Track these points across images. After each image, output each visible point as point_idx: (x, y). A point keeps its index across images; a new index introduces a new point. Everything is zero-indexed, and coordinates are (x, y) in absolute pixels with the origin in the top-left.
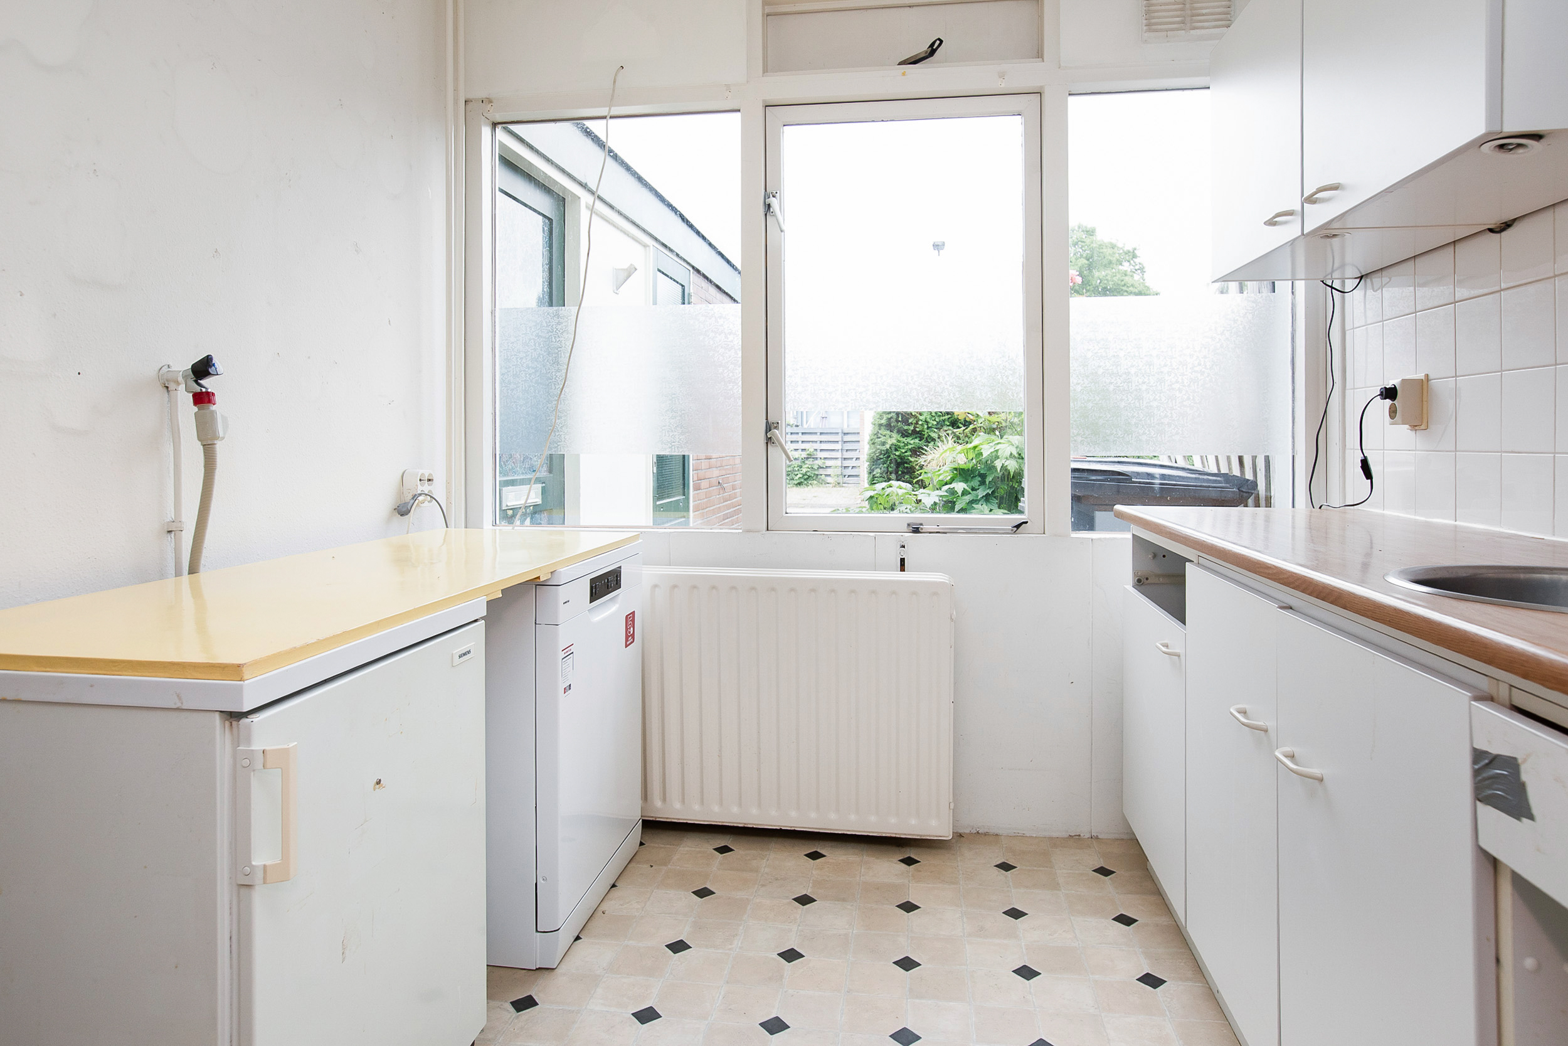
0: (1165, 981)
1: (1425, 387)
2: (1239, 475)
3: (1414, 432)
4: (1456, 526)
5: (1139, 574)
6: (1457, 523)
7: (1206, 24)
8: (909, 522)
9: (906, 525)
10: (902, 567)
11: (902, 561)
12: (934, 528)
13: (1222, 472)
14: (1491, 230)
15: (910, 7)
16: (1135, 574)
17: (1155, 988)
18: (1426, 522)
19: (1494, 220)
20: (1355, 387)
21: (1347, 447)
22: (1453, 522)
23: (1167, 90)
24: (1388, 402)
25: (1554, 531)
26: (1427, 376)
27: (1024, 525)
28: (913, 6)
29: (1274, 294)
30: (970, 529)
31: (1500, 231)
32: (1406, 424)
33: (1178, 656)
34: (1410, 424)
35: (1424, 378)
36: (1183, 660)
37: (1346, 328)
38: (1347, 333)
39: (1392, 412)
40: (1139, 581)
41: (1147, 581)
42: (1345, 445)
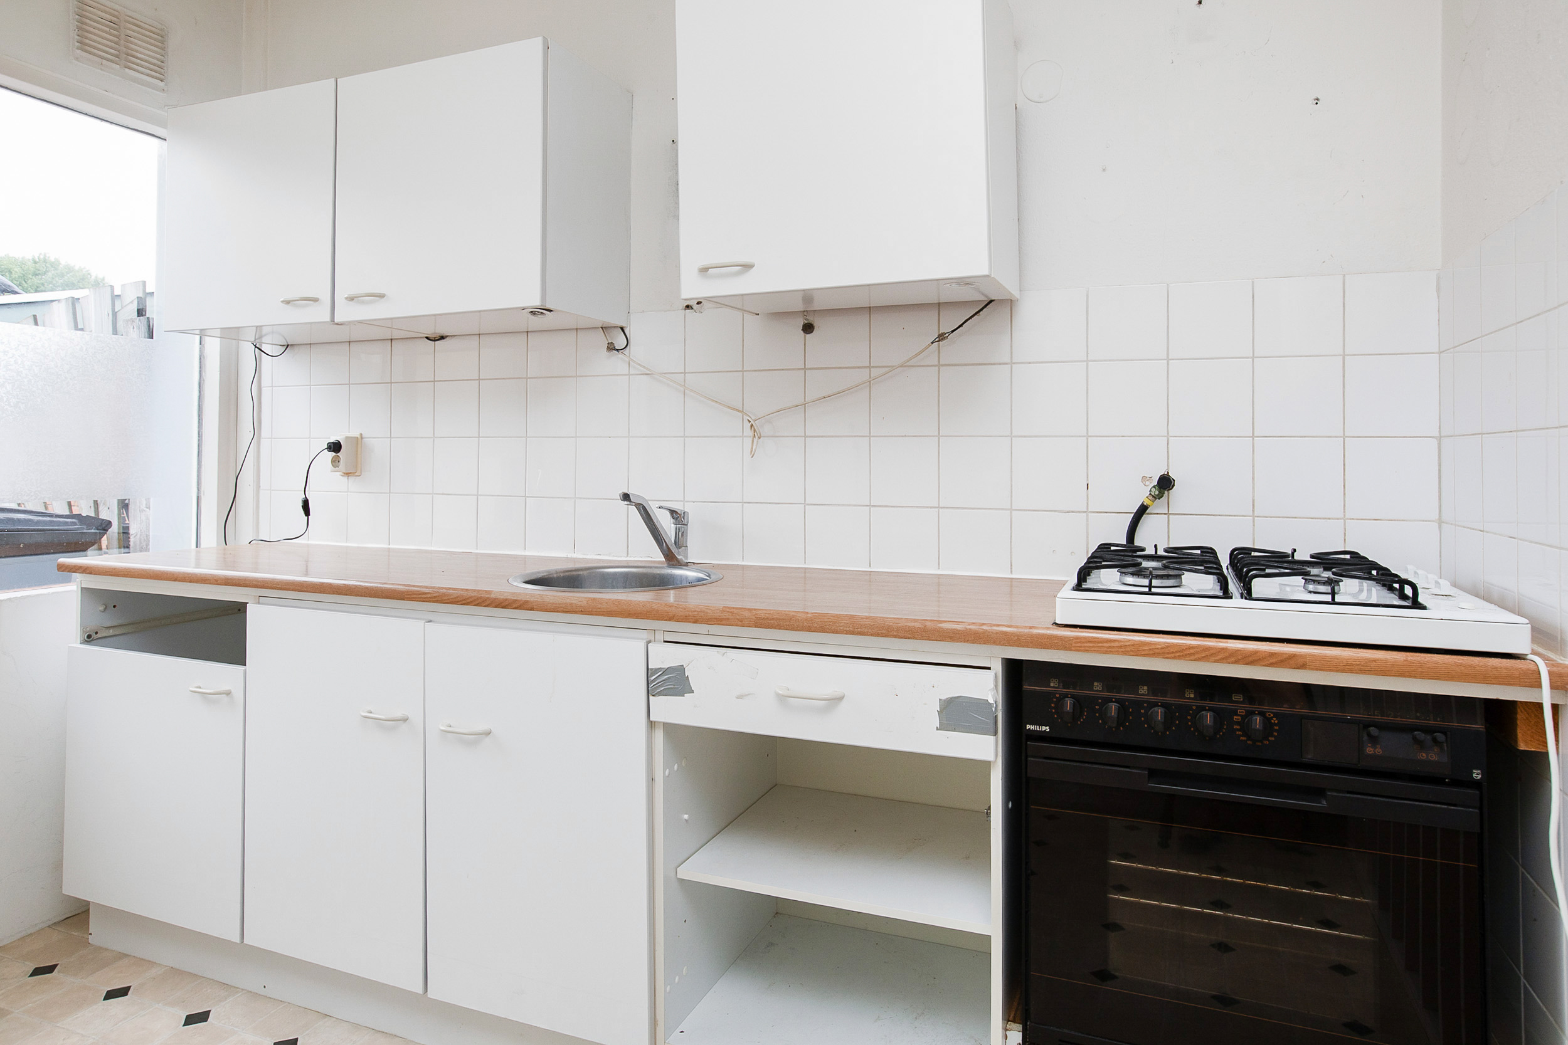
0: (210, 1011)
1: (360, 443)
2: (93, 514)
3: (347, 477)
4: (389, 548)
5: (88, 629)
6: (391, 546)
7: (141, 69)
13: (74, 513)
14: (427, 338)
16: (83, 631)
17: (206, 1021)
18: (358, 548)
19: (429, 332)
20: (273, 437)
21: (261, 488)
22: (386, 546)
25: (477, 546)
26: (361, 434)
29: (151, 340)
31: (435, 340)
32: (344, 473)
33: (228, 693)
34: (347, 474)
35: (359, 436)
36: (238, 695)
37: (263, 385)
38: (263, 389)
39: (335, 462)
40: (89, 636)
41: (99, 635)
42: (259, 487)
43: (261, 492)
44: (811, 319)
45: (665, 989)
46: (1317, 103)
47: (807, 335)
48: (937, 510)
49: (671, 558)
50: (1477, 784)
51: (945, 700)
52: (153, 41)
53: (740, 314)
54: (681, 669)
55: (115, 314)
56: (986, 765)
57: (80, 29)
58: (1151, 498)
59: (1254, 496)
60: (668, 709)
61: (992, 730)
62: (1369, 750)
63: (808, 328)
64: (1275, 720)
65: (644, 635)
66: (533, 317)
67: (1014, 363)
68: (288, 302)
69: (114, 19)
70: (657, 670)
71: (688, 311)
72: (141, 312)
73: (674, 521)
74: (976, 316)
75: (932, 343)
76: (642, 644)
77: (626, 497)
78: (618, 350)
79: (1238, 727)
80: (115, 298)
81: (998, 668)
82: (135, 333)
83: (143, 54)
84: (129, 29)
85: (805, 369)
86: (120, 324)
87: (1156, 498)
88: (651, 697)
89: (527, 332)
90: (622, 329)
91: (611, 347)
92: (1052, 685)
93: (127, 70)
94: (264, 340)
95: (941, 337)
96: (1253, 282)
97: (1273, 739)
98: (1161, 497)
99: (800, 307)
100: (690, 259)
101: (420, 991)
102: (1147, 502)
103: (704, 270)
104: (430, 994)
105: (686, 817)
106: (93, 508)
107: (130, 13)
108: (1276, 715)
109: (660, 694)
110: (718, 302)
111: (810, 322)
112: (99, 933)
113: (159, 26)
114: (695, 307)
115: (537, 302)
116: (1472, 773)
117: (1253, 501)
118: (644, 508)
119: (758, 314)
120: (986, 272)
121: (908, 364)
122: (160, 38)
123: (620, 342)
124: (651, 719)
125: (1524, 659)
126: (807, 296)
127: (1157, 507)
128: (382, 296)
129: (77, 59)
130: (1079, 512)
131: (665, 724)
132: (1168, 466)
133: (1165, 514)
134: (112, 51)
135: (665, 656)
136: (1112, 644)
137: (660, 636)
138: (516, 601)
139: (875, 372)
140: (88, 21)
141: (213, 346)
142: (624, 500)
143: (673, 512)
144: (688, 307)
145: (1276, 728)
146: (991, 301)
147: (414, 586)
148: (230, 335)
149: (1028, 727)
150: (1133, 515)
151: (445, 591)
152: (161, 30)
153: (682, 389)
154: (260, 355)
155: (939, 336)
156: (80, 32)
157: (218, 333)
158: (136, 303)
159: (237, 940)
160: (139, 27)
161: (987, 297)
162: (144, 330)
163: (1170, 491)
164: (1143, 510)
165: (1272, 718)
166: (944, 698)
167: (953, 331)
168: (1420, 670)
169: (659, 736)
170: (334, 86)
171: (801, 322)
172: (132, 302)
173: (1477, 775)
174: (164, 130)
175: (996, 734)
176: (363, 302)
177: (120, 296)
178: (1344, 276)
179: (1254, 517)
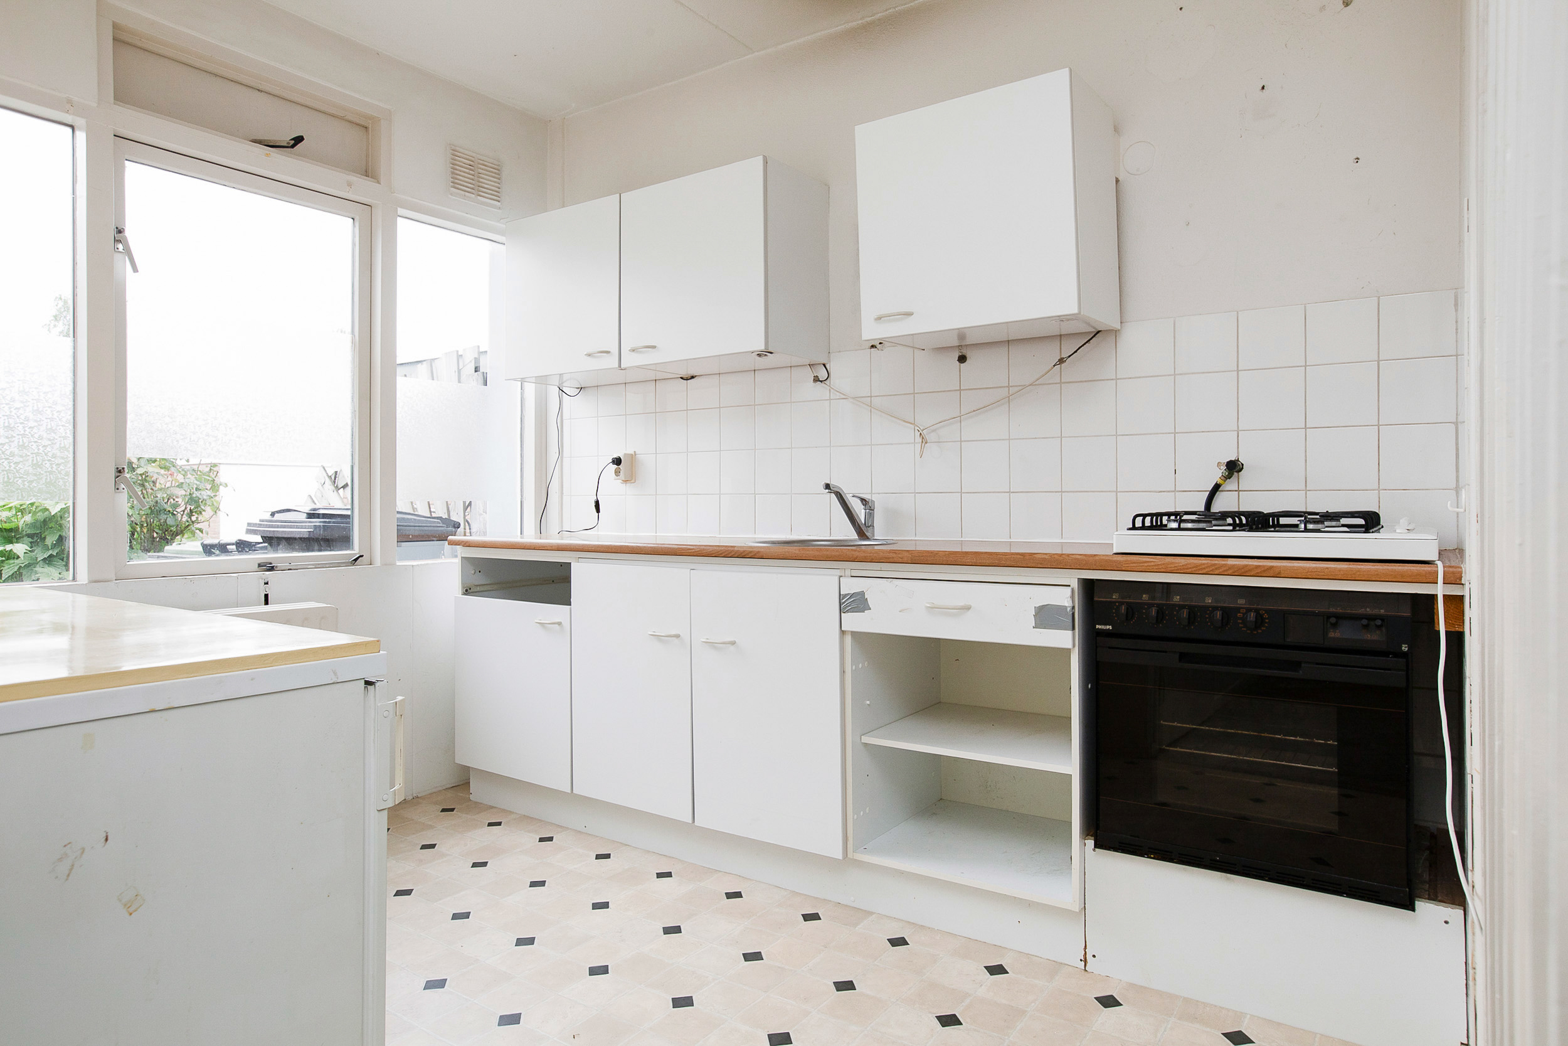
0: (553, 837)
1: (634, 459)
2: (446, 517)
3: (625, 484)
4: (656, 536)
5: (465, 586)
7: (487, 195)
8: (259, 562)
9: (257, 565)
10: (266, 603)
11: (266, 596)
12: (286, 565)
13: (434, 516)
14: (682, 378)
15: (259, 90)
16: (463, 587)
17: (552, 841)
19: (684, 374)
20: (572, 456)
21: (564, 494)
23: (454, 231)
24: (616, 466)
25: (720, 532)
26: (635, 452)
27: (360, 558)
28: (262, 91)
29: (486, 386)
30: (319, 564)
31: (687, 380)
32: (623, 481)
33: (560, 624)
34: (625, 481)
35: (633, 453)
36: (566, 625)
37: (564, 418)
38: (564, 421)
39: (617, 473)
40: (467, 591)
41: (471, 590)
42: (562, 493)
43: (564, 497)
44: (964, 352)
45: (853, 817)
46: (1357, 162)
47: (962, 364)
48: (1060, 493)
49: (862, 534)
50: (1405, 654)
51: (1038, 607)
52: (494, 175)
53: (912, 350)
54: (862, 594)
55: (459, 371)
56: (1067, 652)
57: (453, 173)
58: (1223, 478)
59: (1306, 475)
60: (855, 622)
61: (1071, 627)
62: (1332, 634)
63: (962, 359)
64: (1266, 616)
65: (838, 572)
66: (759, 358)
67: (1118, 379)
68: (589, 355)
69: (471, 163)
70: (846, 595)
71: (872, 349)
72: (477, 370)
73: (864, 507)
74: (1087, 344)
75: (1054, 366)
76: (837, 578)
77: (827, 486)
78: (821, 381)
79: (1240, 621)
80: (459, 357)
81: (1075, 584)
82: (474, 381)
83: (488, 184)
84: (480, 169)
85: (960, 390)
86: (463, 377)
87: (1227, 479)
88: (842, 614)
89: (755, 370)
90: (824, 365)
91: (816, 379)
92: (1114, 597)
93: (479, 197)
94: (564, 385)
95: (1061, 361)
96: (1305, 307)
97: (1265, 629)
98: (1231, 477)
99: (956, 343)
100: (869, 309)
101: (690, 821)
102: (1220, 481)
103: (879, 318)
104: (696, 823)
105: (868, 702)
106: (446, 514)
107: (481, 157)
108: (1267, 611)
109: (847, 611)
110: (895, 342)
111: (964, 354)
112: (477, 791)
113: (497, 163)
114: (879, 346)
115: (762, 348)
116: (1402, 647)
117: (1306, 478)
118: (840, 494)
119: (924, 350)
120: (1076, 311)
121: (1037, 383)
122: (497, 171)
123: (823, 374)
124: (843, 629)
125: (1432, 564)
126: (961, 334)
127: (1231, 485)
128: (654, 347)
129: (451, 194)
130: (1169, 492)
131: (852, 632)
132: (1238, 453)
133: (1236, 491)
134: (470, 185)
135: (851, 586)
136: (1150, 564)
137: (848, 572)
138: (751, 552)
139: (1012, 390)
140: (458, 167)
141: (530, 389)
142: (826, 489)
143: (863, 500)
144: (873, 346)
145: (1267, 621)
146: (1098, 332)
147: (683, 545)
148: (542, 381)
149: (1097, 626)
150: (1208, 493)
151: (704, 547)
152: (498, 165)
153: (869, 408)
154: (562, 394)
155: (1059, 360)
156: (454, 175)
157: (533, 380)
158: (473, 362)
159: (569, 791)
160: (485, 166)
161: (1094, 328)
162: (481, 380)
163: (1240, 473)
164: (1216, 488)
165: (1264, 614)
166: (1037, 606)
167: (1070, 356)
168: (1358, 573)
169: (848, 639)
170: (619, 198)
171: (956, 355)
172: (471, 361)
173: (1405, 648)
174: (504, 238)
175: (1073, 628)
176: (641, 352)
177: (462, 355)
178: (1379, 298)
179: (1306, 491)
